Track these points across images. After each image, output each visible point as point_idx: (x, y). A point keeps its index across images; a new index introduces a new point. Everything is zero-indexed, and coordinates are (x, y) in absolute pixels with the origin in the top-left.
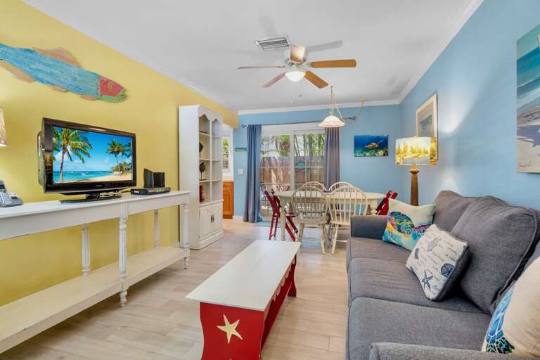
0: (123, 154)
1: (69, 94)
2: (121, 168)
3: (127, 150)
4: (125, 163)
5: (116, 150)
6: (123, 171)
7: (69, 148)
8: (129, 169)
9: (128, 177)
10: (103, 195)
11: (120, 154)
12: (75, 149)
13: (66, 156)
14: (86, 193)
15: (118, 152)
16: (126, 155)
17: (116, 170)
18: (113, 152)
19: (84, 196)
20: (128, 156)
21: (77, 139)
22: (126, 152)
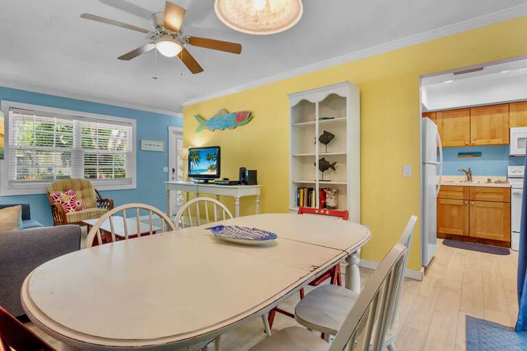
0: (212, 160)
1: (227, 130)
2: (211, 168)
4: (213, 165)
7: (194, 159)
8: (215, 168)
9: (215, 173)
10: (210, 181)
12: (196, 160)
13: (193, 163)
15: (210, 159)
16: (214, 160)
17: (209, 169)
18: (208, 159)
19: (202, 181)
22: (214, 158)
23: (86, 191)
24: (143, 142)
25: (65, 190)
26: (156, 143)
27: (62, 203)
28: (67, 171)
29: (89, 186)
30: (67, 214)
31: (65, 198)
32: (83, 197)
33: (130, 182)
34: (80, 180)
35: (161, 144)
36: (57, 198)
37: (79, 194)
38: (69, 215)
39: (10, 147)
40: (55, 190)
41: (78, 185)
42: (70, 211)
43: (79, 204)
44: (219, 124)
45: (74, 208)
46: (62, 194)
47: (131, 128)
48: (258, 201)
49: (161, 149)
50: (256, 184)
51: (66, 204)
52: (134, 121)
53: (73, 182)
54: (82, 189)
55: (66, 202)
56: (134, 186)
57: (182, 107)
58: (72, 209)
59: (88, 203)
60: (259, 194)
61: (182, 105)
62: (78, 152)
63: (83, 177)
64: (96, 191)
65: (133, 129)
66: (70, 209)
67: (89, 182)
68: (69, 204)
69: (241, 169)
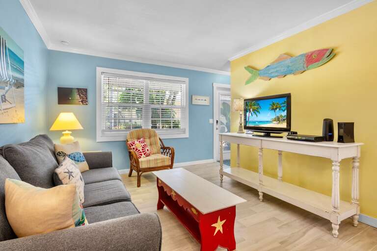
0: (280, 109)
2: (278, 119)
3: (283, 107)
4: (281, 116)
5: (275, 107)
6: (280, 121)
7: (251, 110)
8: (284, 120)
11: (278, 109)
12: (253, 110)
13: (250, 114)
14: (263, 132)
15: (276, 109)
16: (282, 110)
17: (275, 121)
18: (273, 109)
19: (262, 134)
20: (284, 111)
21: (255, 105)
22: (282, 108)
23: (152, 139)
24: (194, 98)
25: (138, 138)
26: (204, 98)
27: (137, 149)
28: (139, 122)
29: (155, 136)
30: (140, 160)
31: (138, 145)
32: (151, 145)
33: (184, 132)
34: (149, 130)
35: (207, 98)
36: (132, 145)
37: (148, 141)
38: (142, 162)
39: (102, 103)
40: (131, 138)
41: (147, 134)
42: (142, 157)
43: (148, 150)
44: (277, 71)
45: (145, 154)
46: (136, 142)
47: (185, 85)
48: (357, 164)
49: (207, 103)
50: (354, 142)
51: (139, 150)
52: (187, 80)
53: (143, 131)
54: (150, 138)
55: (139, 149)
56: (187, 135)
57: (229, 62)
58: (143, 155)
59: (155, 150)
60: (359, 156)
61: (229, 59)
62: (147, 107)
63: (150, 128)
64: (160, 139)
65: (186, 86)
66: (141, 155)
67: (154, 132)
68: (141, 151)
69: (325, 120)
